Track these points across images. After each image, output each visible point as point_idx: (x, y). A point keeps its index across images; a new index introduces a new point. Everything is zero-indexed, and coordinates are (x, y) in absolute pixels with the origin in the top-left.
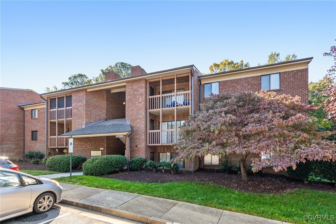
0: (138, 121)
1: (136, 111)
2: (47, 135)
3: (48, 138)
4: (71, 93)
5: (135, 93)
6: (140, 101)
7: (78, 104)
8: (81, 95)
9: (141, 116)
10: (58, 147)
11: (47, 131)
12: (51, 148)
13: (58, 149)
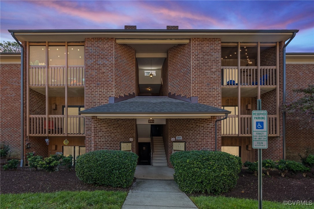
0: (210, 99)
1: (208, 84)
2: (24, 112)
3: (26, 117)
4: (82, 42)
5: (206, 57)
6: (213, 70)
7: (100, 62)
8: (106, 46)
9: (215, 93)
10: (50, 135)
11: (24, 104)
12: (30, 137)
13: (49, 137)
